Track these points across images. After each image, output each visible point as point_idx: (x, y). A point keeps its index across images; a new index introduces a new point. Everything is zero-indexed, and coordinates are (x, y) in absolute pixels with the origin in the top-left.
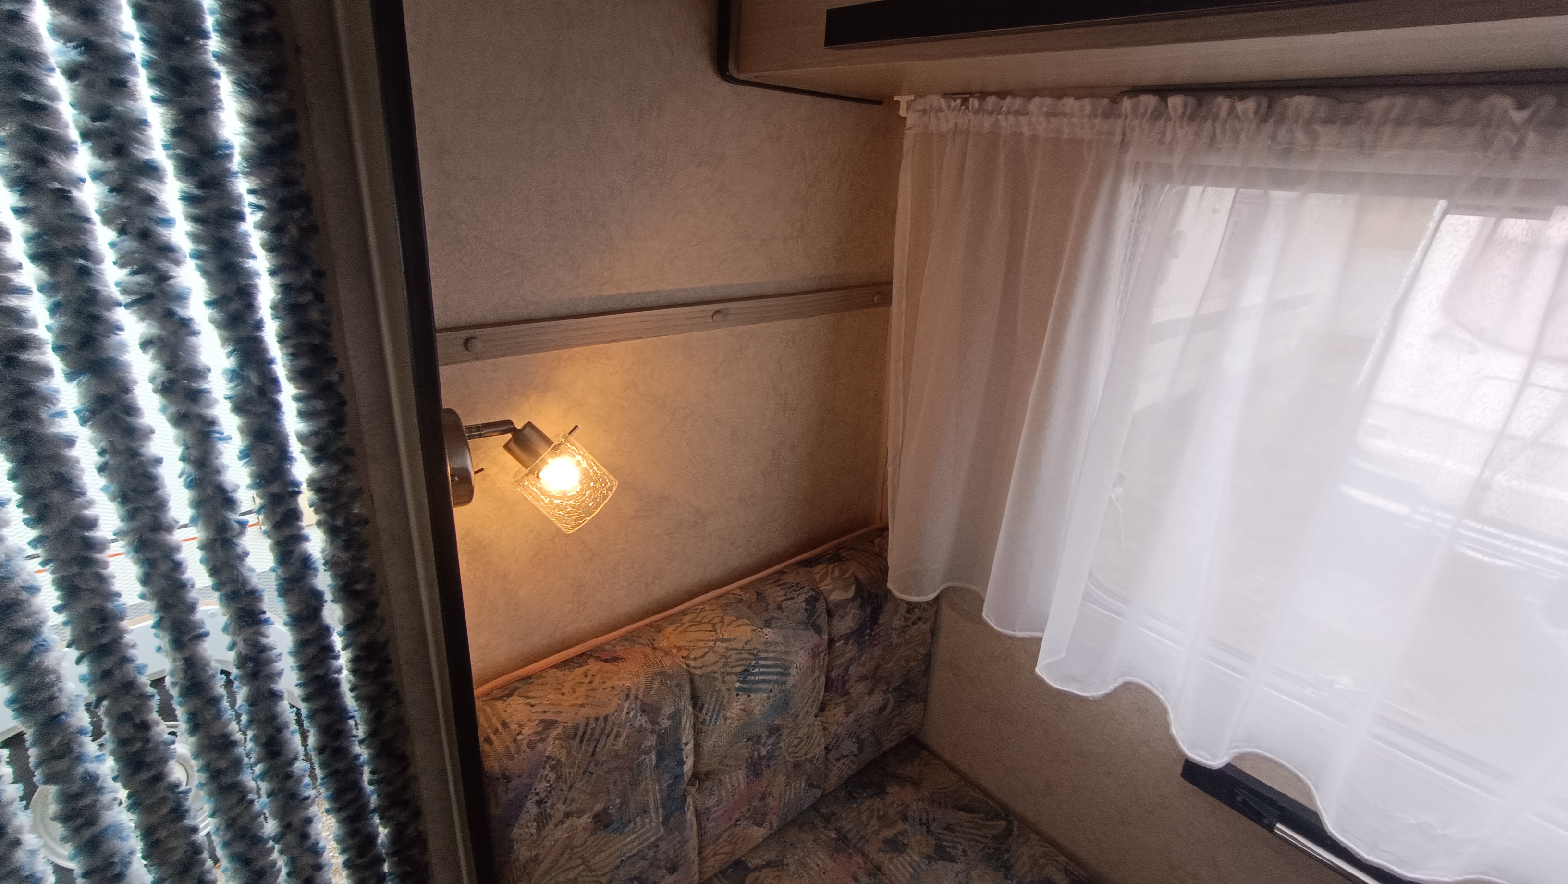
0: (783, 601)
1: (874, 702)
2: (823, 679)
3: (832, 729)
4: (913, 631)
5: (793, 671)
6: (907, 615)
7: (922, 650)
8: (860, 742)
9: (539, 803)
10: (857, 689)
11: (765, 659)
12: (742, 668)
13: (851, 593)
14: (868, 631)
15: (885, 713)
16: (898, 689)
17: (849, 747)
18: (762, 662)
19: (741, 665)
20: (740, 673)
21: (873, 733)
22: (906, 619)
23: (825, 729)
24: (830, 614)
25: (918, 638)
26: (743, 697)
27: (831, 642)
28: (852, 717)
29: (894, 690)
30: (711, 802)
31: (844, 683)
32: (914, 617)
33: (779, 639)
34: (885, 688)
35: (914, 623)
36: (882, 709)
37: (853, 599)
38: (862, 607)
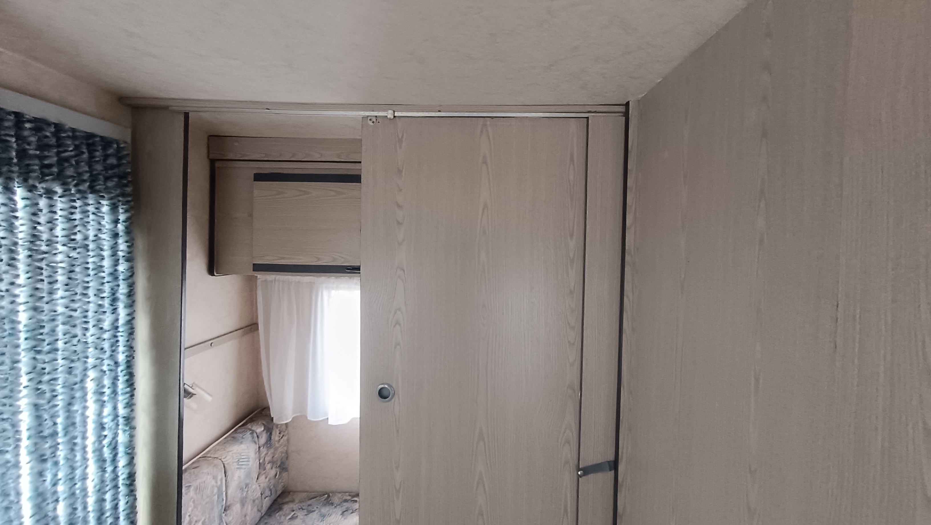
0: (243, 436)
1: (273, 472)
2: (258, 463)
3: (262, 485)
4: (282, 441)
5: (251, 459)
6: (279, 435)
7: (285, 448)
8: (271, 490)
9: (189, 516)
10: (269, 466)
11: (243, 456)
12: (237, 460)
13: (263, 429)
14: (269, 442)
15: (277, 477)
16: (279, 466)
17: (268, 493)
18: (243, 457)
19: (237, 459)
20: (237, 462)
21: (274, 486)
22: (279, 437)
23: (259, 486)
24: (258, 437)
25: (284, 443)
26: (238, 471)
27: (259, 447)
28: (267, 479)
29: (278, 467)
30: (230, 519)
31: (264, 465)
32: (281, 435)
33: (246, 448)
34: (276, 466)
35: (282, 438)
36: (276, 475)
37: (264, 430)
38: (267, 432)
